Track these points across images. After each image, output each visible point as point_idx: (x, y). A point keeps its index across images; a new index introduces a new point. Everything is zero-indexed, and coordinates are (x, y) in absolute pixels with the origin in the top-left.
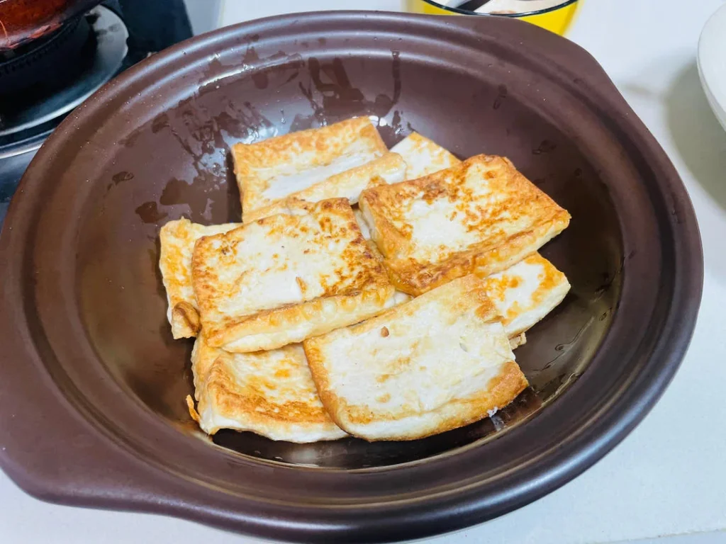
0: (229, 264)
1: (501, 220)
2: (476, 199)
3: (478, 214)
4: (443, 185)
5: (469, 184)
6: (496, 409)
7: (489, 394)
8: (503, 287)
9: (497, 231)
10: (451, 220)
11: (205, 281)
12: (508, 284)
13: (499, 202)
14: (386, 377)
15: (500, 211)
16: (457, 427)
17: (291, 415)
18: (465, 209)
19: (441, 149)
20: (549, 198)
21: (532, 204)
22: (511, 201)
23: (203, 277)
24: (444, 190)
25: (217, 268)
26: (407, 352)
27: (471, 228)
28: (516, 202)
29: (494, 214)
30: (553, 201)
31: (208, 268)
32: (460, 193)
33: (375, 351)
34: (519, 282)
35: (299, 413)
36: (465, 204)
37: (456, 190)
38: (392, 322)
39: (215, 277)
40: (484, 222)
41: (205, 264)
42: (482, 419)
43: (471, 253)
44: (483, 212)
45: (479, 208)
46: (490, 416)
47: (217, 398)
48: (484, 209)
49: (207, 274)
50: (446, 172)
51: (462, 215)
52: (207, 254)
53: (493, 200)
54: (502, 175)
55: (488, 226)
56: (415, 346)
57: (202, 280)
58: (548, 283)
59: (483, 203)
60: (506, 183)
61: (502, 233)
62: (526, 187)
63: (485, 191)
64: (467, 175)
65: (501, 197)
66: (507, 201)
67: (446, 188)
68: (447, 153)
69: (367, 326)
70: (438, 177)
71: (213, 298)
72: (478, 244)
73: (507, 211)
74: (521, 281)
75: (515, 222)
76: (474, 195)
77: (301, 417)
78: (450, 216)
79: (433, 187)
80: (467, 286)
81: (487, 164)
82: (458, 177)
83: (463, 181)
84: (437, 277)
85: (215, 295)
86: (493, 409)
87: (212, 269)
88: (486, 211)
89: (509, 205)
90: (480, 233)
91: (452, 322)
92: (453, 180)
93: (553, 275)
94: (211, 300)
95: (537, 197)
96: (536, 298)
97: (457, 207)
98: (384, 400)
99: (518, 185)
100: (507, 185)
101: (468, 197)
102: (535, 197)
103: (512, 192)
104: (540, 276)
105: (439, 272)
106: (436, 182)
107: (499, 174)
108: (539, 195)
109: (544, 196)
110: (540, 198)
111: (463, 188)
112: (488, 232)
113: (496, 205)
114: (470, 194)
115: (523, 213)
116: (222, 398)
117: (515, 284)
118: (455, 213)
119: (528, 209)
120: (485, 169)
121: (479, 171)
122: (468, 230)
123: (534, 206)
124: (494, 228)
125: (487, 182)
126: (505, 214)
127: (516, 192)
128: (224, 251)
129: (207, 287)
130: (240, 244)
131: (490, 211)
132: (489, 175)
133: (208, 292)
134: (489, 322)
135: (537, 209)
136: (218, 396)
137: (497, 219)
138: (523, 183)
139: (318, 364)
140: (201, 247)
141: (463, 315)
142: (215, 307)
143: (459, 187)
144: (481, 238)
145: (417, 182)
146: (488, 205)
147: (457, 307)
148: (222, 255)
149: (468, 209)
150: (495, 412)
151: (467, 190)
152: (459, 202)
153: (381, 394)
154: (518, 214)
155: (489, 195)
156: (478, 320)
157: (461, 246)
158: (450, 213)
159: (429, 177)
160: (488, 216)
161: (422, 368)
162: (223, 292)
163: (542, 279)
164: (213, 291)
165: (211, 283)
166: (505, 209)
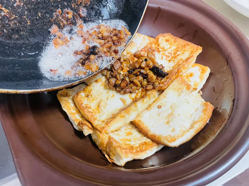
0: (92, 101)
1: (178, 55)
2: (167, 50)
3: (169, 55)
4: (153, 48)
5: (161, 46)
6: (209, 120)
7: (205, 116)
8: (188, 77)
9: (179, 59)
10: (162, 60)
11: (88, 110)
12: (189, 76)
13: (174, 49)
14: (168, 122)
15: (176, 52)
16: (200, 131)
17: (144, 148)
18: (165, 54)
19: (143, 35)
20: (192, 43)
21: (186, 47)
22: (178, 48)
23: (86, 108)
24: (154, 50)
25: (89, 104)
26: (170, 111)
27: (170, 61)
28: (180, 48)
29: (175, 54)
30: (193, 44)
31: (86, 105)
32: (160, 50)
33: (159, 114)
34: (193, 74)
35: (146, 146)
36: (164, 53)
37: (158, 49)
38: (160, 102)
39: (90, 107)
40: (173, 58)
41: (83, 104)
42: (206, 125)
43: (176, 69)
44: (171, 54)
45: (169, 53)
46: (208, 123)
47: (122, 152)
48: (171, 53)
49: (87, 107)
50: (151, 43)
51: (165, 57)
52: (82, 99)
53: (172, 49)
54: (171, 39)
55: (175, 59)
56: (172, 108)
57: (86, 110)
58: (203, 72)
59: (169, 51)
60: (173, 42)
61: (181, 59)
62: (181, 42)
63: (168, 46)
64: (159, 42)
65: (174, 47)
66: (177, 48)
67: (154, 49)
68: (146, 36)
69: (152, 106)
70: (149, 46)
71: (93, 115)
72: (175, 66)
73: (179, 51)
74: (194, 73)
75: (183, 54)
76: (165, 49)
77: (148, 147)
78: (161, 58)
79: (150, 50)
80: (180, 81)
81: (164, 37)
82: (156, 44)
83: (159, 45)
84: (169, 81)
85: (93, 114)
86: (208, 120)
87: (87, 105)
88: (172, 53)
89: (179, 49)
90: (173, 62)
91: (180, 95)
92: (155, 45)
93: (204, 68)
94: (93, 116)
95: (187, 44)
96: (201, 78)
97: (162, 54)
98: (173, 130)
99: (178, 41)
100: (174, 42)
101: (164, 50)
102: (186, 44)
103: (177, 45)
104: (199, 70)
105: (168, 79)
106: (150, 48)
107: (170, 39)
108: (188, 43)
109: (190, 43)
110: (188, 44)
111: (160, 47)
112: (176, 60)
113: (174, 50)
114: (164, 49)
115: (185, 51)
116: (123, 151)
117: (191, 75)
118: (162, 57)
119: (186, 49)
120: (164, 39)
121: (163, 40)
122: (169, 62)
123: (188, 48)
124: (177, 59)
125: (167, 43)
126: (179, 53)
127: (179, 44)
128: (87, 96)
129: (90, 112)
130: (92, 92)
131: (173, 53)
132: (167, 41)
133: (91, 114)
134: (192, 91)
135: (189, 48)
136: (121, 151)
137: (177, 55)
138: (180, 40)
139: (143, 126)
140: (78, 97)
141: (182, 92)
142: (96, 119)
143: (158, 47)
144: (175, 63)
145: (143, 50)
146: (171, 51)
147: (179, 89)
148: (87, 98)
149: (166, 54)
150: (209, 121)
151: (162, 48)
152: (161, 53)
153: (171, 129)
154: (183, 52)
155: (170, 47)
156: (188, 92)
157: (169, 68)
158: (160, 57)
159: (146, 47)
160: (173, 55)
161: (178, 115)
162: (96, 112)
163: (201, 71)
164: (92, 113)
165: (90, 110)
166: (178, 51)
